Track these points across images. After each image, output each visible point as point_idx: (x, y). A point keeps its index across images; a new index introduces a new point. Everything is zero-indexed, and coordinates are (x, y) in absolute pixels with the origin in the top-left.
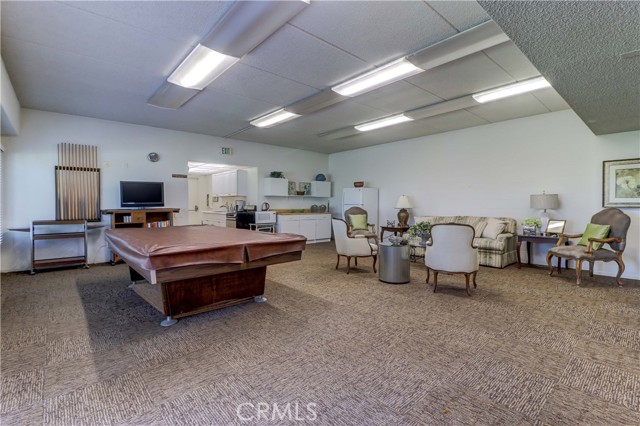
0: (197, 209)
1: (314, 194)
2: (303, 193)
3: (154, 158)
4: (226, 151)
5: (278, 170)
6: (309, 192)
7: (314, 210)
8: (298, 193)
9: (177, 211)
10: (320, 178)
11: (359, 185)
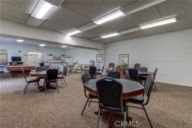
0: (35, 62)
1: (61, 59)
2: (58, 59)
3: (20, 52)
4: (37, 50)
5: (51, 54)
6: (60, 59)
7: (61, 63)
8: (56, 59)
9: (24, 62)
10: (63, 56)
11: (69, 57)
